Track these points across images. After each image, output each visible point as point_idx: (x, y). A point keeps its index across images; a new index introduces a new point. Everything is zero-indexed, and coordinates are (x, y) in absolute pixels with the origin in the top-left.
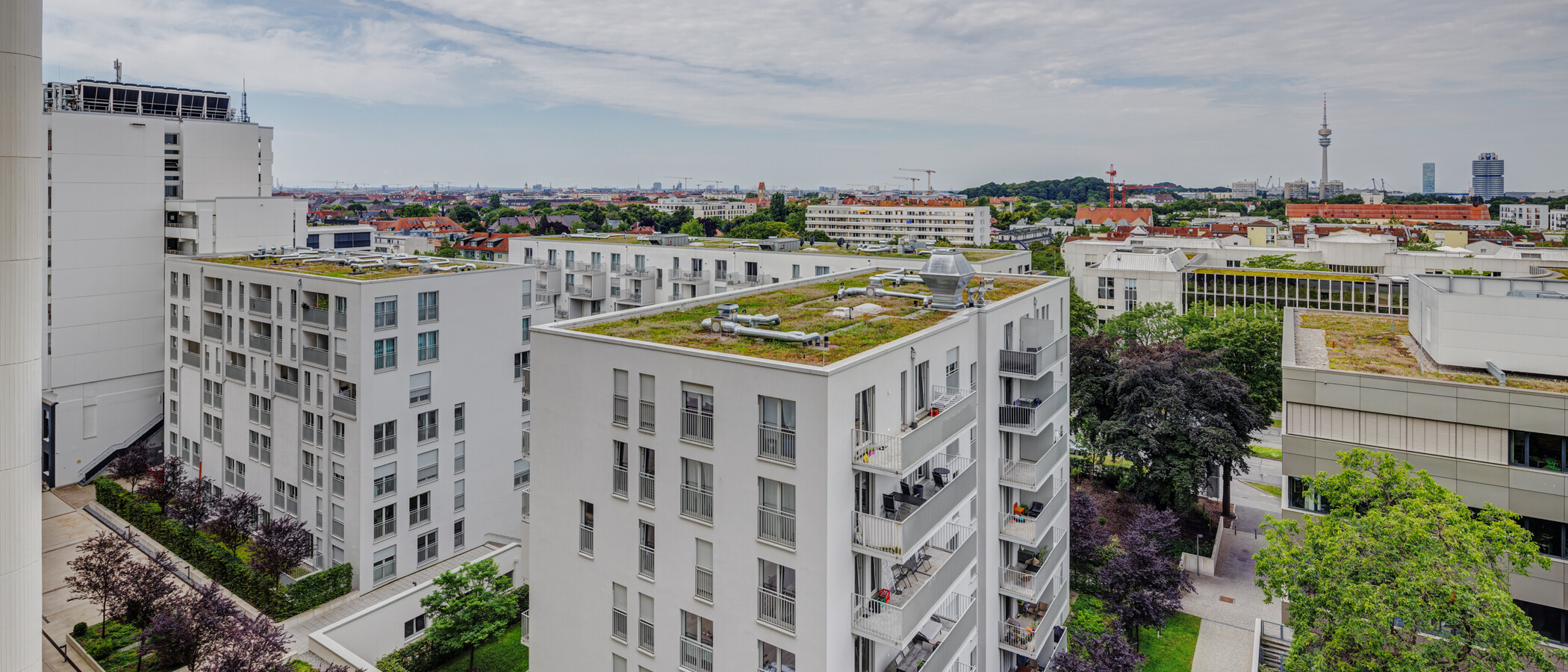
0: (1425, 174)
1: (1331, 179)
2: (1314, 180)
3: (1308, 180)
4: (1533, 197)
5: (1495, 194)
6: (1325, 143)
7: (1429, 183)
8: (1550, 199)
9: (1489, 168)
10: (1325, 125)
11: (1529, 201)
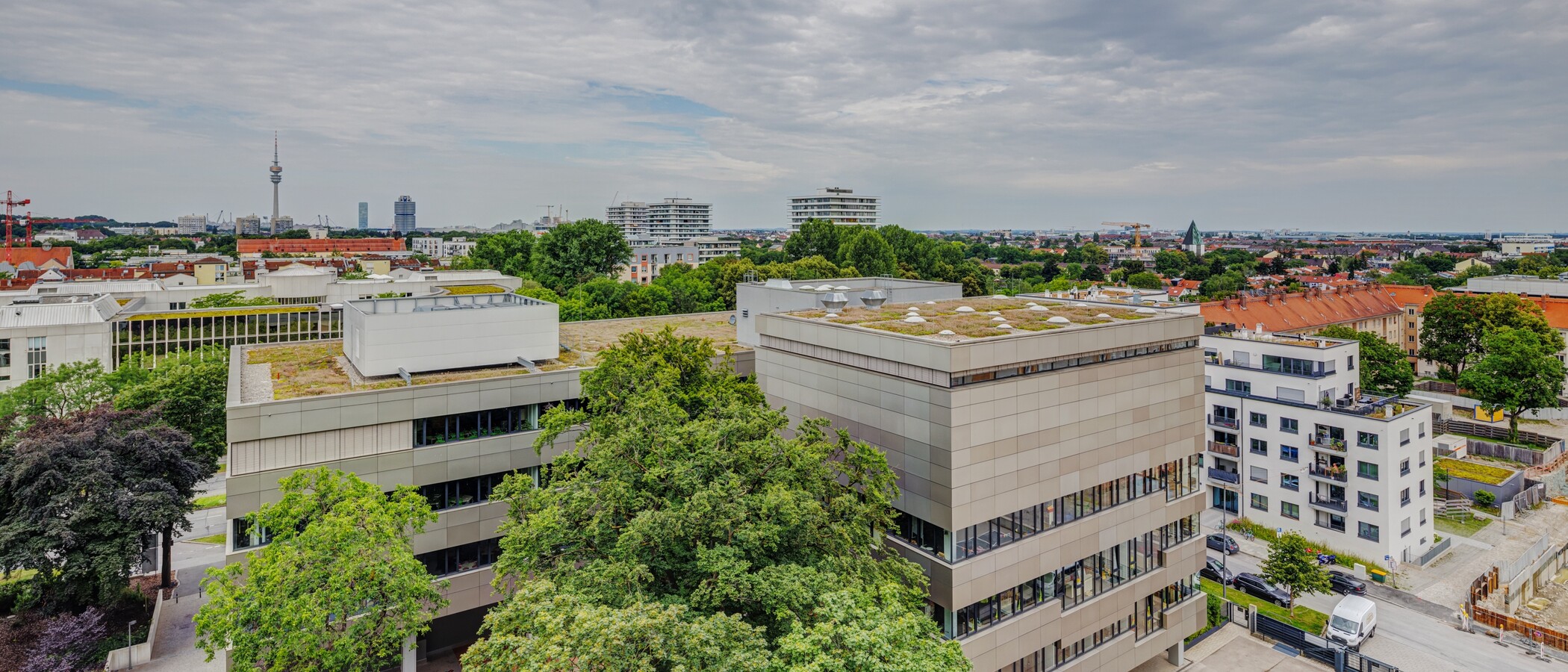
0: (360, 212)
1: (282, 215)
2: (265, 216)
3: (259, 215)
4: (434, 231)
5: (410, 230)
6: (276, 180)
7: (363, 220)
8: (444, 233)
9: (405, 208)
10: (276, 162)
11: (431, 235)
